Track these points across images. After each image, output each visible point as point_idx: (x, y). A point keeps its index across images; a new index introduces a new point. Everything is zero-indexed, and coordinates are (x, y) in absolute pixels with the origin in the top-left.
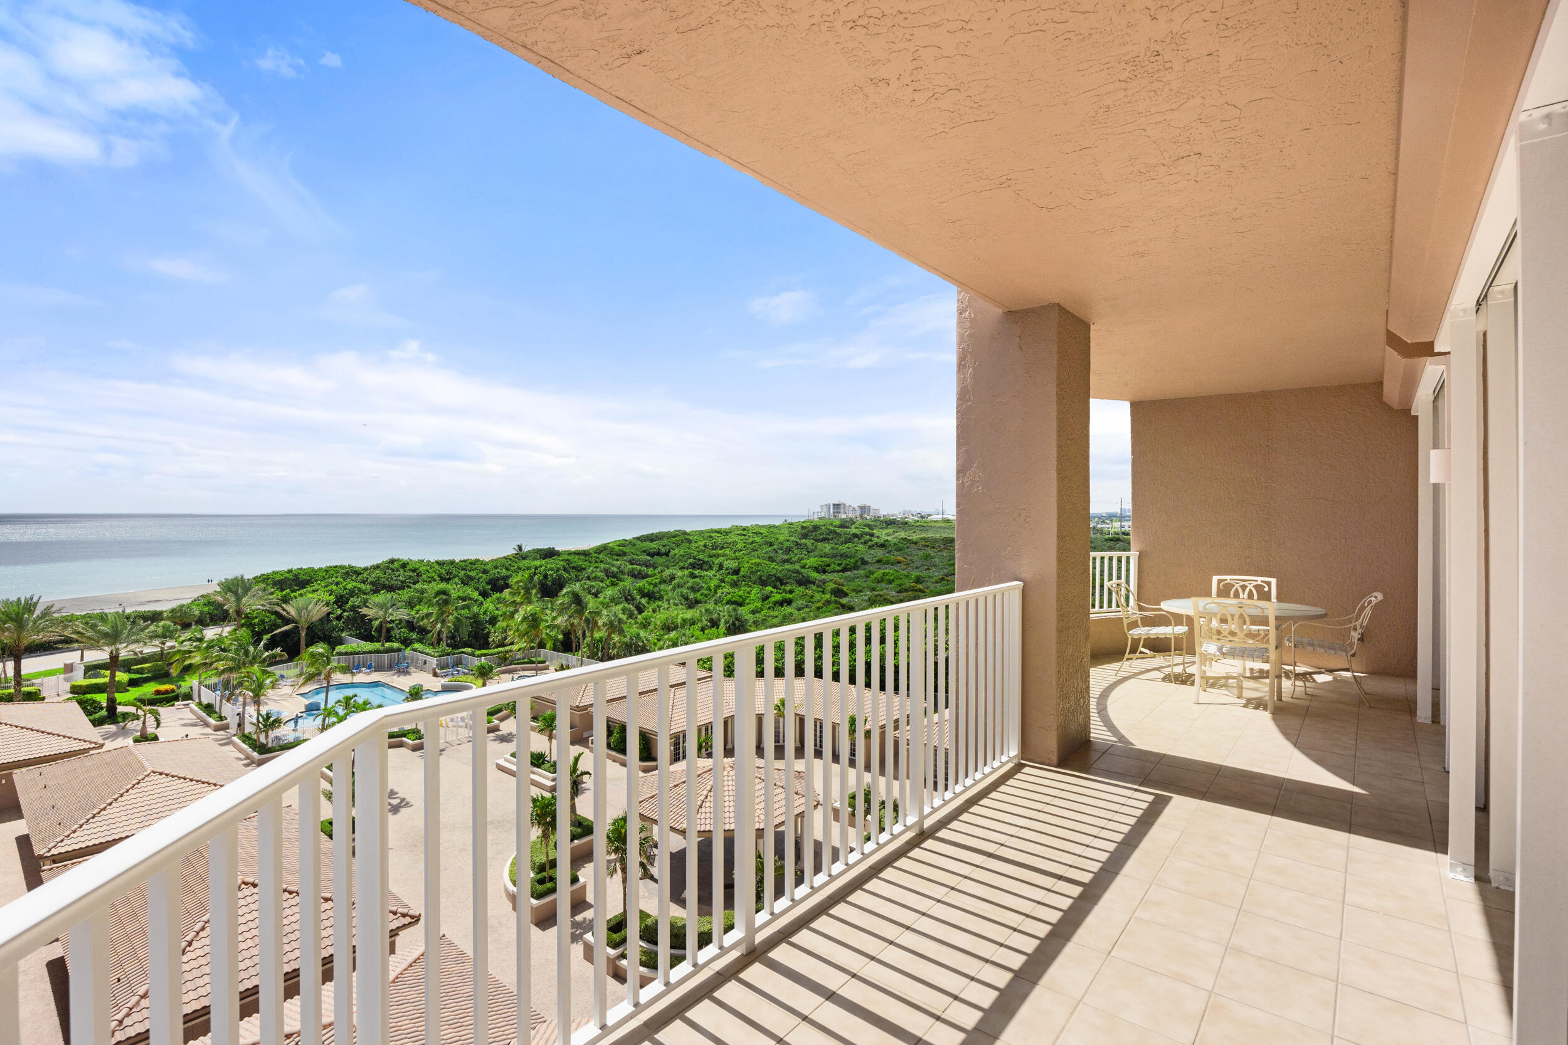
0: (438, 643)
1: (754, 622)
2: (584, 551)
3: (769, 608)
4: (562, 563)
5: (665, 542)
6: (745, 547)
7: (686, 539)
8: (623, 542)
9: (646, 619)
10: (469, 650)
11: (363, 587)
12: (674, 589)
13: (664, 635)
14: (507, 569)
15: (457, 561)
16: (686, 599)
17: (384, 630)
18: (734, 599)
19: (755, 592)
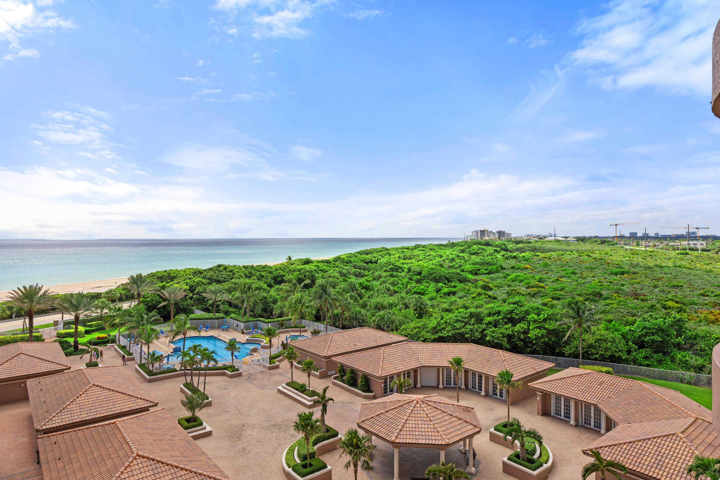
0: (245, 315)
1: (432, 306)
2: (327, 260)
3: (441, 297)
4: (314, 268)
5: (375, 255)
6: (424, 258)
7: (388, 253)
8: (350, 255)
9: (365, 303)
10: (262, 319)
11: (204, 281)
12: (381, 284)
13: (376, 313)
14: (284, 272)
15: (255, 266)
16: (389, 290)
17: (215, 306)
18: (418, 291)
19: (432, 286)
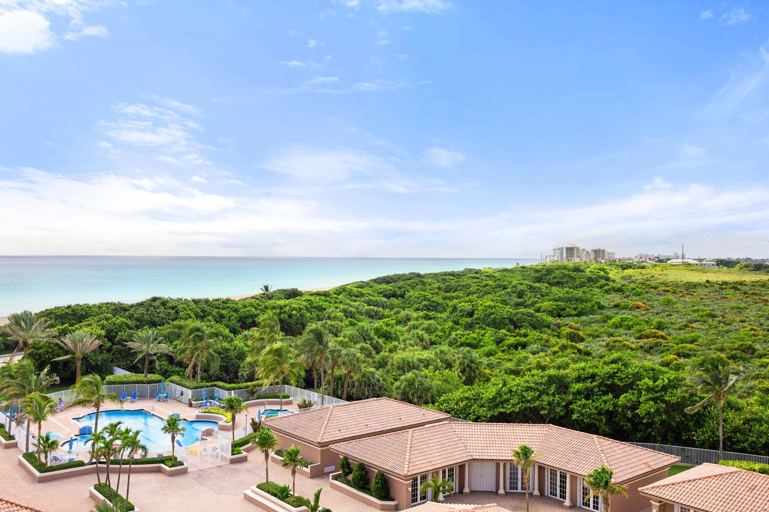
0: (194, 377)
1: (489, 365)
2: (325, 292)
3: (503, 351)
4: (304, 303)
5: (401, 283)
6: (478, 289)
7: (421, 281)
8: (361, 284)
9: (383, 359)
10: (221, 384)
11: (129, 322)
12: (409, 330)
13: (400, 375)
14: (256, 309)
15: (211, 300)
16: (422, 340)
17: (147, 362)
18: (468, 341)
19: (489, 335)
